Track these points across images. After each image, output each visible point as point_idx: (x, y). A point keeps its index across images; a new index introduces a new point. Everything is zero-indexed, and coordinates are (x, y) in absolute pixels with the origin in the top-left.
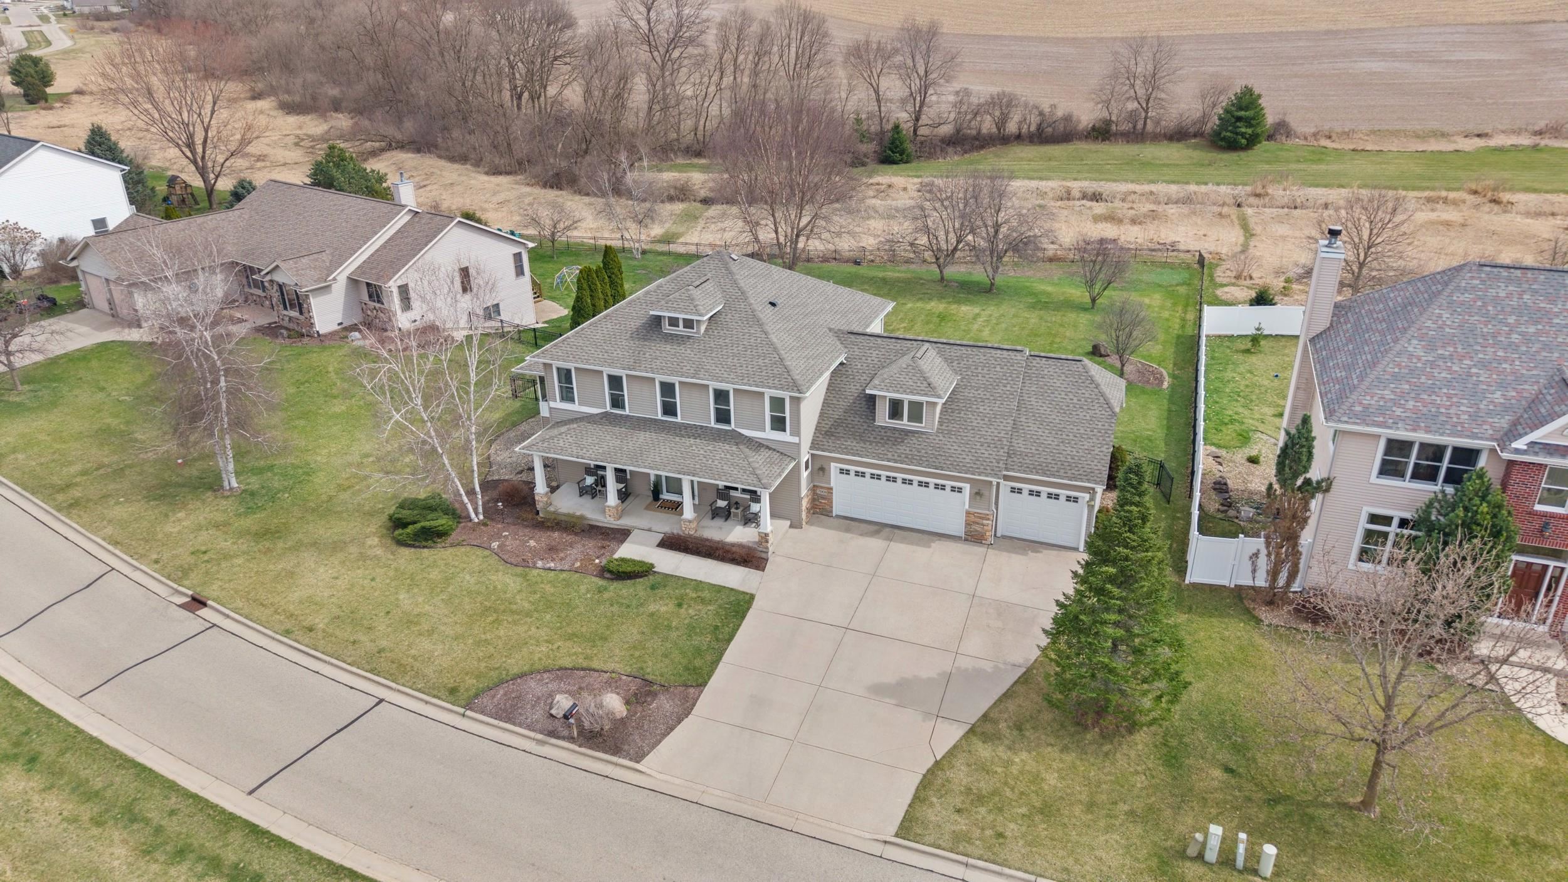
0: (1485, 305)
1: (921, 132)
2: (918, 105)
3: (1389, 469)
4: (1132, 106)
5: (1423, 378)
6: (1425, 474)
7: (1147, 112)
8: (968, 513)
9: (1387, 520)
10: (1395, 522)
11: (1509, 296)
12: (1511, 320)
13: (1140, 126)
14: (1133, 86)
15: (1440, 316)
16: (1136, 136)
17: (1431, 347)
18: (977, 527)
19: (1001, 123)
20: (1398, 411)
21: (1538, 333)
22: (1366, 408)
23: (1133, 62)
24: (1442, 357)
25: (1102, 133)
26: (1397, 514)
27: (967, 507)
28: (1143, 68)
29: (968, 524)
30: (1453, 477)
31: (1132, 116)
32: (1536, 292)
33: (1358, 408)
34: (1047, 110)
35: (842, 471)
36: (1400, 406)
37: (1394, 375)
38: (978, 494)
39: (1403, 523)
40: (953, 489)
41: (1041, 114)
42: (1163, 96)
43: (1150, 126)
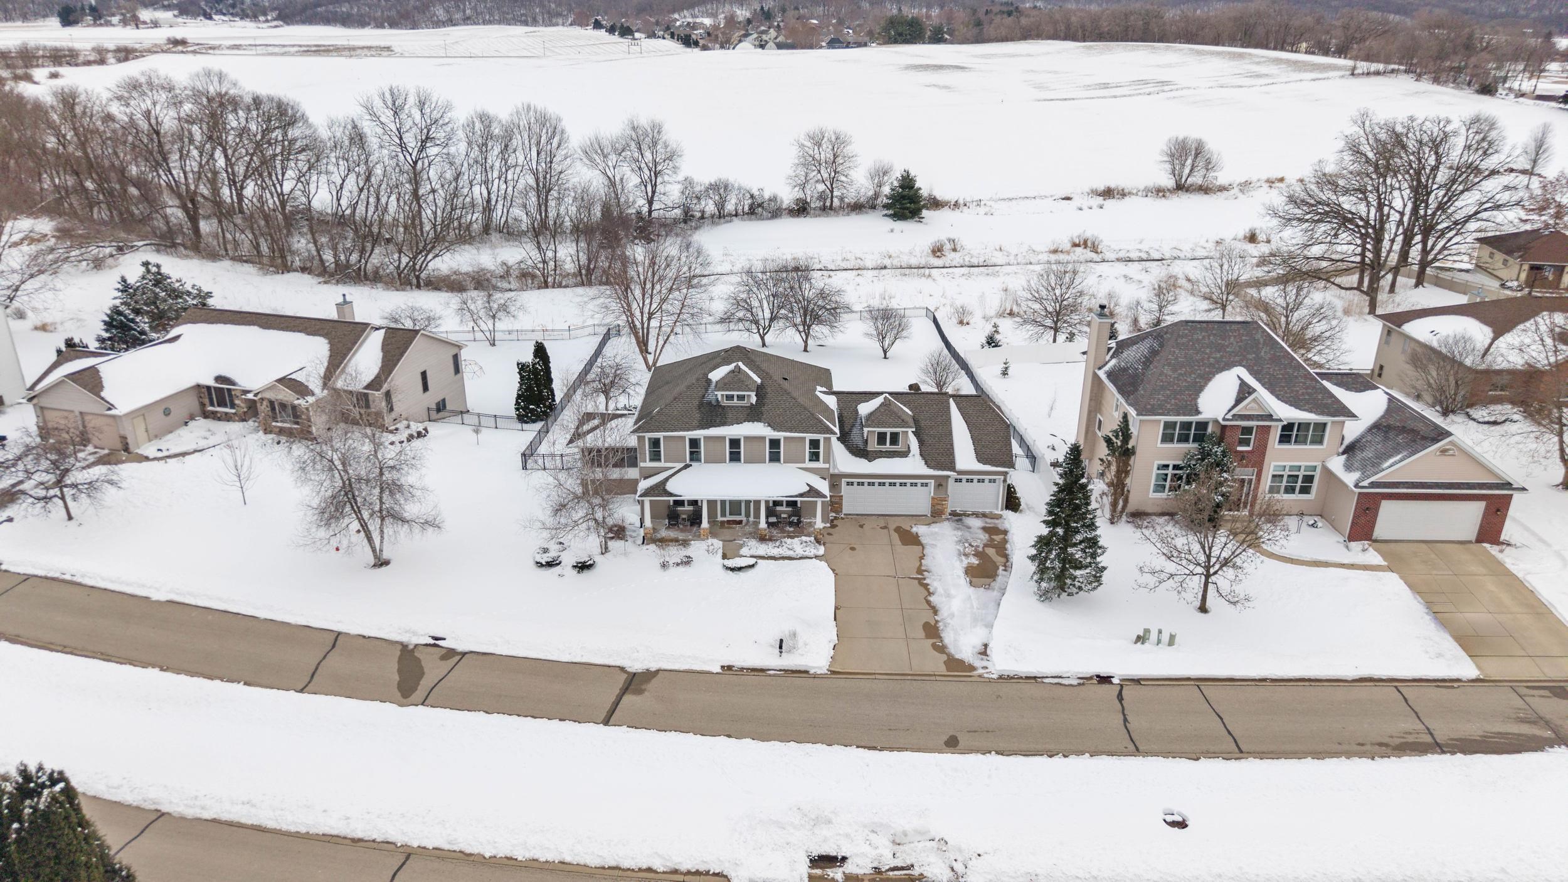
0: (1194, 344)
1: (655, 214)
2: (650, 194)
3: (1167, 438)
4: (821, 187)
5: (1175, 387)
6: (1184, 439)
7: (832, 192)
8: (933, 498)
9: (1167, 466)
10: (1171, 467)
11: (1204, 337)
12: (1208, 351)
13: (828, 204)
14: (819, 172)
15: (1174, 352)
16: (827, 209)
17: (1174, 370)
18: (939, 507)
19: (720, 205)
20: (1168, 406)
21: (1222, 357)
22: (1153, 406)
23: (816, 151)
24: (1181, 374)
25: (801, 209)
26: (1171, 463)
27: (932, 494)
28: (826, 154)
29: (933, 506)
30: (1199, 438)
31: (822, 197)
32: (1215, 335)
33: (1149, 407)
34: (756, 193)
35: (848, 484)
36: (1168, 403)
37: (1162, 387)
38: (940, 485)
39: (1176, 467)
40: (922, 485)
41: (752, 196)
42: (843, 178)
43: (836, 202)
